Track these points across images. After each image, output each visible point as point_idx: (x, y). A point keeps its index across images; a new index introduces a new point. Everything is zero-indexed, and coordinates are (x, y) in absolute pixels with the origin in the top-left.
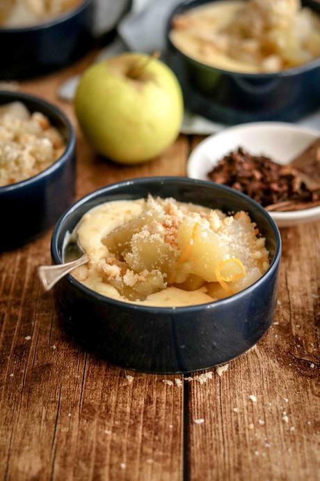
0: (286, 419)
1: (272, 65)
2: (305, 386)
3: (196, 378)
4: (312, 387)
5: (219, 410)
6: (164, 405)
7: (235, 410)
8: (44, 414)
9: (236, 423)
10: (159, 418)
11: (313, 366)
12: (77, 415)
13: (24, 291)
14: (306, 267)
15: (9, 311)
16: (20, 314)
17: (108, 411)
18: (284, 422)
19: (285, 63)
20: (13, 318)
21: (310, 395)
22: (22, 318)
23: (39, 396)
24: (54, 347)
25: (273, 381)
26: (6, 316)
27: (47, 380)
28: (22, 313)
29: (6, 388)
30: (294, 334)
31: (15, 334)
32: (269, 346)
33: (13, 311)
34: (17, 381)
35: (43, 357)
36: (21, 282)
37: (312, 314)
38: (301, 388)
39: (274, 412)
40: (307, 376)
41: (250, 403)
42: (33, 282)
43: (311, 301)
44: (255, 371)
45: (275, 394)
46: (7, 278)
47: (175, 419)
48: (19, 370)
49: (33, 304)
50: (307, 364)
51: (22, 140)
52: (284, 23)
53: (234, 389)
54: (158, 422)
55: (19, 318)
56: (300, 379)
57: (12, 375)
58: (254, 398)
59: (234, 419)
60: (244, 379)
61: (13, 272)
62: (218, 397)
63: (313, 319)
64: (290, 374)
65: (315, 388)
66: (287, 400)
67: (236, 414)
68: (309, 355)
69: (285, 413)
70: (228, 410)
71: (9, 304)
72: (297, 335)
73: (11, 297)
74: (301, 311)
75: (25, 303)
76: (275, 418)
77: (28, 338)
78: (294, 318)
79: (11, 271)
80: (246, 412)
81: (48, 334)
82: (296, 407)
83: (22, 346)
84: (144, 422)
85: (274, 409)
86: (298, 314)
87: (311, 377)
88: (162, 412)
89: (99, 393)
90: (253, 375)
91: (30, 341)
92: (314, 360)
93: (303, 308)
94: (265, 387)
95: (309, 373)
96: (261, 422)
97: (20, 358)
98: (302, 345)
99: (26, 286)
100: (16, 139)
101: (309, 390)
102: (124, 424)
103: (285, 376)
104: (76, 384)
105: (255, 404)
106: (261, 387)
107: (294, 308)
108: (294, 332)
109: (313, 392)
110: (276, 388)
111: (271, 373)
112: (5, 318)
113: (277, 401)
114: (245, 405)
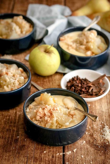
0: (92, 163)
1: (89, 54)
2: (97, 153)
4: (99, 153)
5: (73, 160)
6: (57, 158)
7: (77, 160)
8: (23, 160)
10: (56, 162)
11: (99, 147)
12: (33, 161)
13: (16, 122)
15: (12, 129)
16: (15, 130)
17: (41, 160)
19: (93, 53)
20: (13, 131)
21: (98, 155)
22: (16, 131)
23: (22, 155)
24: (26, 140)
25: (88, 151)
26: (12, 130)
27: (24, 150)
28: (16, 129)
29: (12, 152)
30: (94, 137)
31: (14, 136)
32: (87, 141)
33: (13, 128)
34: (15, 150)
35: (23, 143)
36: (15, 120)
37: (99, 131)
38: (96, 153)
39: (88, 161)
40: (97, 150)
41: (81, 158)
42: (19, 120)
43: (99, 127)
44: (83, 148)
45: (89, 155)
46: (11, 118)
47: (60, 162)
48: (16, 147)
49: (19, 126)
51: (16, 76)
52: (93, 41)
53: (77, 153)
54: (56, 163)
56: (96, 151)
57: (14, 148)
58: (82, 156)
59: (77, 162)
60: (80, 150)
61: (13, 116)
62: (72, 156)
63: (99, 133)
64: (93, 149)
66: (92, 157)
67: (78, 161)
68: (98, 144)
69: (91, 161)
70: (75, 160)
71: (12, 126)
72: (95, 138)
73: (13, 124)
74: (96, 130)
75: (17, 126)
76: (89, 163)
77: (18, 137)
78: (94, 132)
80: (80, 160)
81: (24, 136)
82: (94, 159)
83: (16, 139)
84: (52, 163)
85: (88, 160)
86: (95, 131)
87: (99, 150)
88: (57, 160)
89: (39, 154)
90: (82, 149)
91: (19, 138)
92: (100, 145)
94: (86, 153)
95: (98, 149)
96: (85, 163)
97: (16, 143)
98: (96, 141)
99: (17, 121)
100: (14, 76)
101: (98, 154)
103: (91, 150)
104: (32, 151)
105: (83, 158)
106: (85, 153)
107: (94, 129)
108: (94, 136)
110: (89, 153)
111: (87, 149)
112: (11, 131)
113: (89, 157)
114: (80, 158)
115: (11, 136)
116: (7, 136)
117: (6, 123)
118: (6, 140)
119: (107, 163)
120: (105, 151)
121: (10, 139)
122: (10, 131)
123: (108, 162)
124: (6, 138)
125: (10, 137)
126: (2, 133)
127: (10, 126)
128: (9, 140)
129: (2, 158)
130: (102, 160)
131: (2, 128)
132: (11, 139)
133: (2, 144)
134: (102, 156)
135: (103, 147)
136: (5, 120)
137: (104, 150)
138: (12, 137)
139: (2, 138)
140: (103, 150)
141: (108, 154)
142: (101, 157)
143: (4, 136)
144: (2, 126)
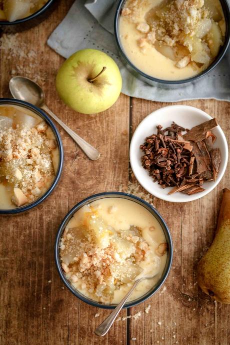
0: (174, 336)
2: (185, 313)
3: (133, 316)
4: (188, 314)
5: (143, 330)
6: (118, 328)
8: (62, 334)
9: (151, 338)
10: (116, 336)
11: (190, 300)
12: (77, 335)
13: (44, 243)
14: (192, 221)
15: (38, 260)
16: (44, 262)
17: (92, 332)
18: (173, 338)
20: (41, 265)
21: (187, 319)
22: (45, 265)
23: (59, 322)
24: (63, 288)
25: (170, 310)
26: (37, 263)
27: (61, 311)
28: (45, 261)
29: (43, 317)
30: (182, 276)
31: (43, 278)
32: (169, 285)
34: (47, 311)
35: (59, 295)
36: (41, 236)
37: (192, 260)
38: (183, 314)
39: (169, 331)
40: (186, 306)
42: (48, 236)
43: (193, 249)
44: (161, 303)
45: (170, 319)
46: (34, 232)
47: (123, 336)
48: (47, 304)
49: (50, 254)
50: (187, 298)
53: (151, 316)
54: (115, 338)
55: (44, 265)
56: (183, 308)
57: (44, 308)
58: (160, 323)
59: (150, 336)
60: (156, 309)
61: (37, 228)
62: (143, 322)
63: (193, 264)
64: (178, 305)
65: (190, 315)
66: (175, 323)
67: (151, 333)
68: (189, 291)
69: (174, 332)
70: (148, 330)
71: (37, 253)
72: (184, 276)
73: (37, 249)
74: (187, 257)
75: (45, 254)
76: (169, 336)
77: (50, 282)
78: (183, 263)
79: (35, 226)
80: (156, 331)
82: (179, 327)
83: (47, 286)
84: (109, 338)
85: (169, 329)
86: (185, 260)
87: (188, 307)
88: (117, 332)
89: (87, 320)
90: (160, 306)
92: (191, 295)
93: (188, 255)
94: (166, 314)
95: (187, 304)
96: (163, 338)
97: (47, 296)
98: (185, 284)
99: (44, 239)
101: (187, 316)
102: (100, 341)
103: (176, 307)
104: (76, 313)
105: (160, 327)
106: (164, 314)
107: (184, 255)
108: (182, 274)
109: (188, 318)
110: (171, 315)
111: (169, 304)
112: (37, 266)
113: (171, 324)
114: (156, 326)
115: (36, 279)
116: (31, 279)
117: (26, 246)
118: (30, 288)
119: (200, 335)
120: (199, 307)
121: (36, 287)
122: (33, 266)
123: (201, 333)
124: (29, 284)
125: (35, 283)
126: (22, 272)
127: (32, 253)
128: (35, 290)
129: (27, 331)
130: (191, 329)
131: (20, 260)
132: (38, 286)
133: (24, 300)
134: (193, 320)
135: (196, 300)
136: (22, 237)
137: (197, 306)
138: (39, 280)
139: (23, 285)
140: (195, 307)
141: (204, 314)
142: (190, 321)
143: (25, 279)
144: (20, 253)
